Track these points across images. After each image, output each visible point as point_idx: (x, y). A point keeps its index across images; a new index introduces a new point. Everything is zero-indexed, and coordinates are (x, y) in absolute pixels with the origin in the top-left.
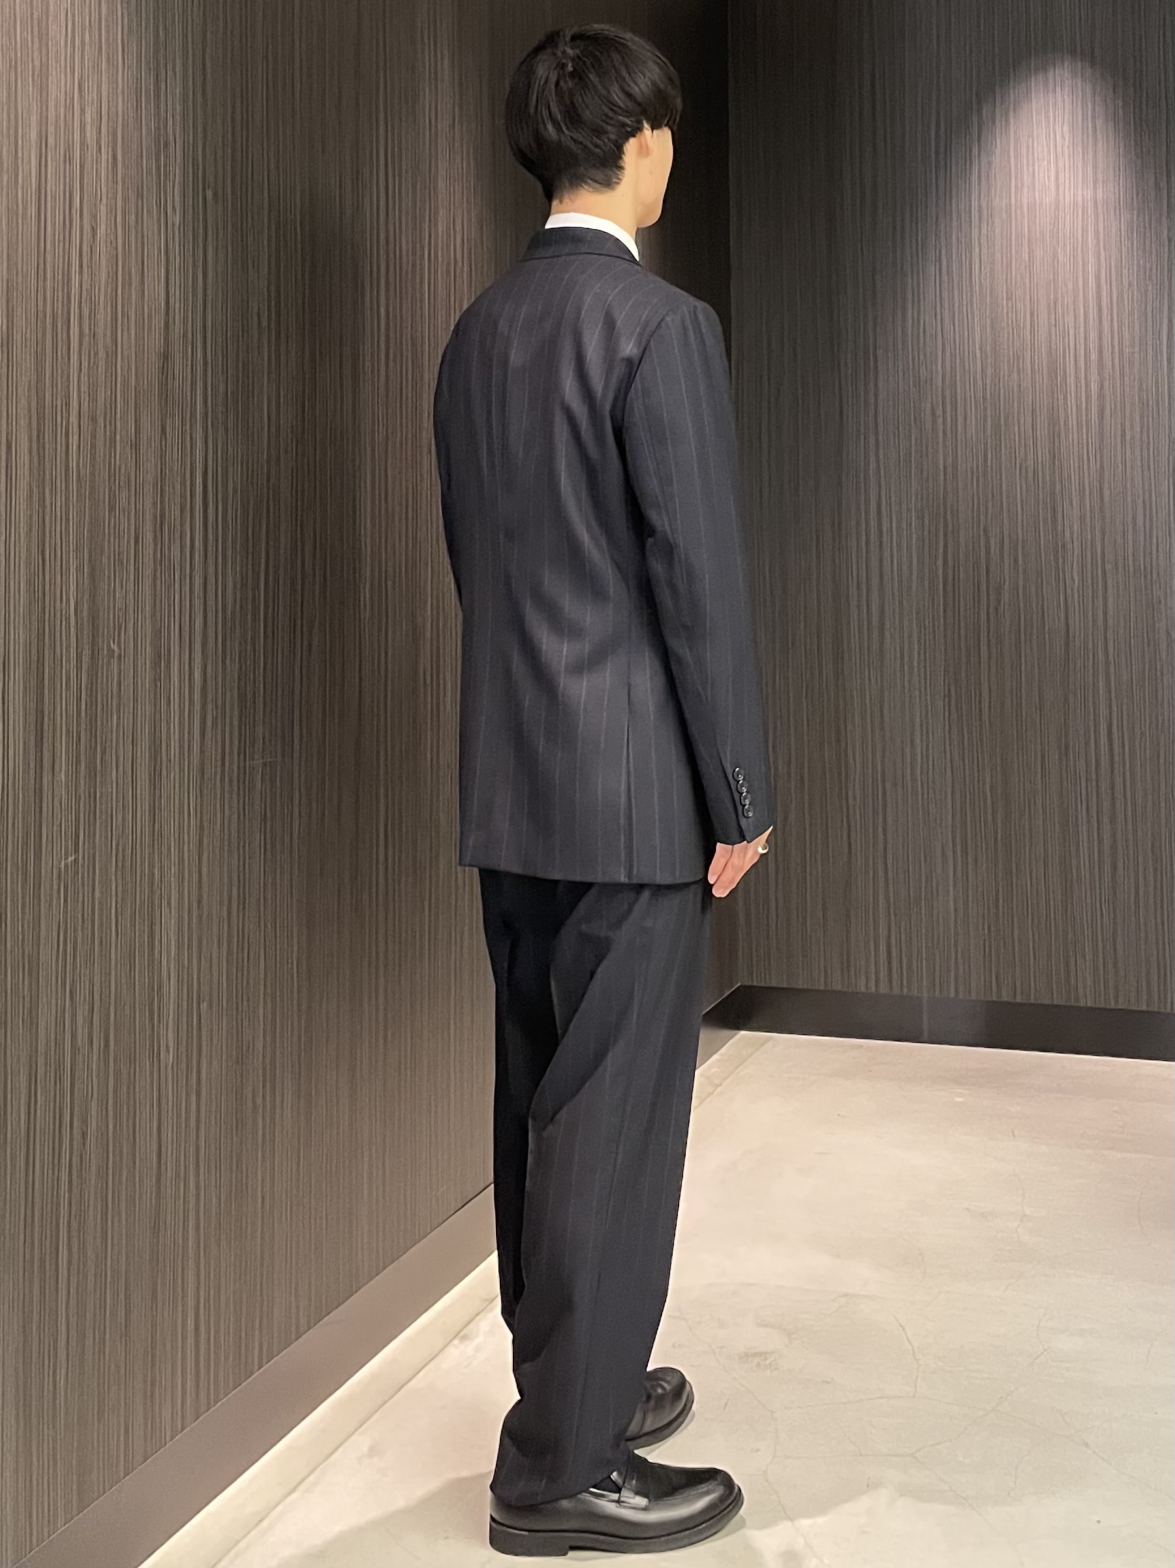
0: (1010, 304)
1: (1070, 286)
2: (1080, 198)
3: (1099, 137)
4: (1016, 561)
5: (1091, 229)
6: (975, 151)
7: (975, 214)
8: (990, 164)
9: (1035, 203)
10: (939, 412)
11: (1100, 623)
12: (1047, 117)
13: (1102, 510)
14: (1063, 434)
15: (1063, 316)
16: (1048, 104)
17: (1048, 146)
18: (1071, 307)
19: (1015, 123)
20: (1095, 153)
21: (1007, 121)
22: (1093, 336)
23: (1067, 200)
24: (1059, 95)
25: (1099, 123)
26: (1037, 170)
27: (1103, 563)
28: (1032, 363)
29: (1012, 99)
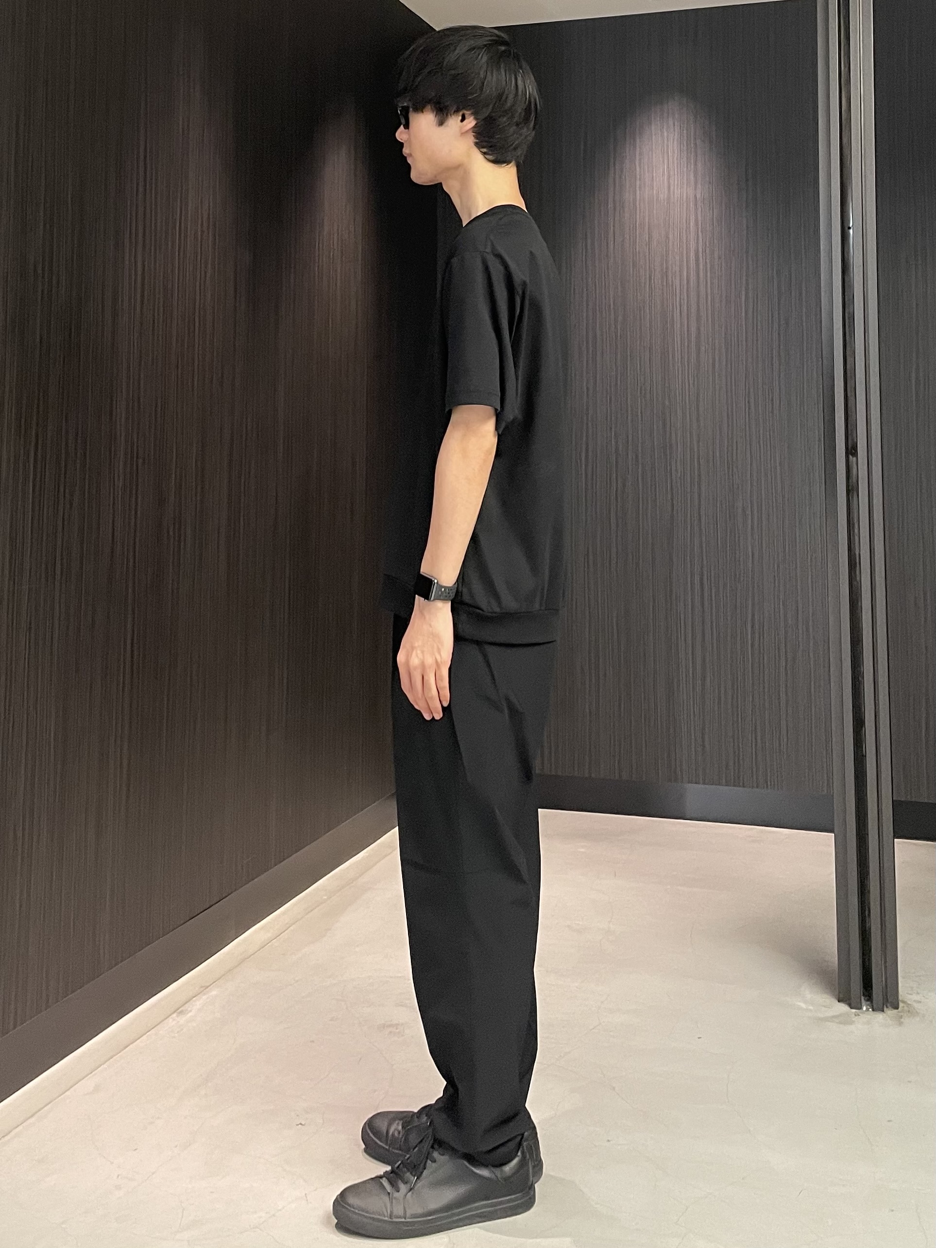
0: (635, 270)
1: (677, 258)
2: (685, 194)
3: (699, 152)
4: (637, 457)
5: (693, 218)
6: (612, 160)
7: (611, 205)
8: (622, 170)
9: (653, 198)
10: (584, 348)
11: (696, 503)
12: (662, 136)
13: (698, 420)
14: (671, 366)
15: (672, 281)
16: (663, 128)
17: (663, 157)
18: (678, 273)
19: (640, 141)
20: (696, 164)
21: (635, 140)
22: (693, 294)
23: (676, 196)
24: (671, 123)
25: (698, 142)
26: (654, 175)
27: (699, 458)
28: (650, 313)
29: (638, 123)
